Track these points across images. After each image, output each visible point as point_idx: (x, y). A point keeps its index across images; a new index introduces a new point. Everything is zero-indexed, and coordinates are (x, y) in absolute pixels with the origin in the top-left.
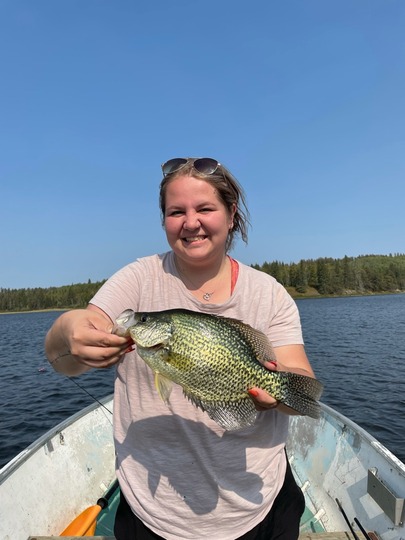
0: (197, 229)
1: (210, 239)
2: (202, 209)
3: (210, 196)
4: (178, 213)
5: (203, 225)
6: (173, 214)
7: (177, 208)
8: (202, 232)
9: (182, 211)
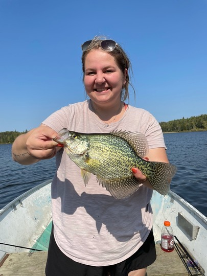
0: (103, 84)
1: (111, 90)
2: (106, 70)
3: (111, 62)
4: (92, 73)
5: (106, 81)
6: (89, 74)
7: (91, 70)
8: (107, 85)
9: (94, 72)
